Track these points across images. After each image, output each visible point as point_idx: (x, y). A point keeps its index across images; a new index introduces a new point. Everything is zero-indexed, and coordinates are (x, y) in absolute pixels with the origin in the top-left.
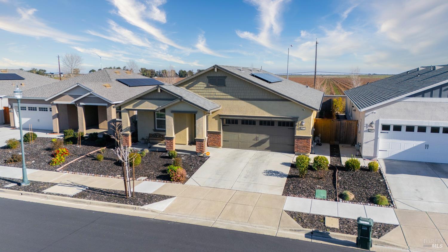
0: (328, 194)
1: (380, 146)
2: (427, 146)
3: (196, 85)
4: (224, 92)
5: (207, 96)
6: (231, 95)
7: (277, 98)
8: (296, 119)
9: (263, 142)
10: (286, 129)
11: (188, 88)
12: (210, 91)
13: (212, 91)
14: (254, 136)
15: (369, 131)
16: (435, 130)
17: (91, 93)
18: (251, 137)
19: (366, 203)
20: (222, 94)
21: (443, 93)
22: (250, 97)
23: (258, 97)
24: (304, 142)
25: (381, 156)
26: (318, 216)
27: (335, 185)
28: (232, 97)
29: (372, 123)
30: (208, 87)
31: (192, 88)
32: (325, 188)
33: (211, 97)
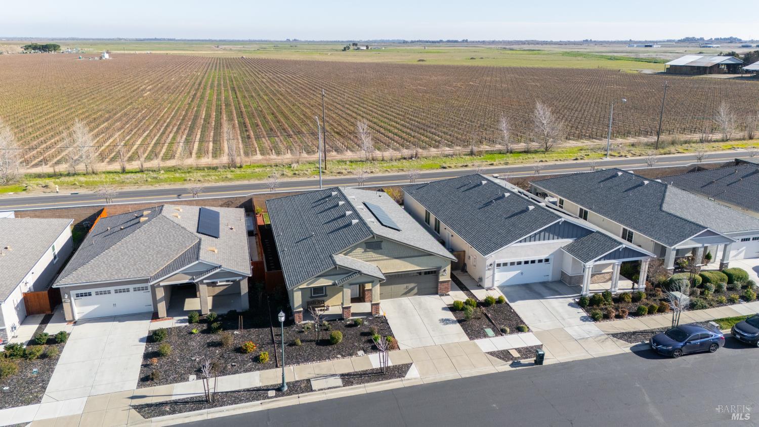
0: (494, 331)
1: (496, 278)
2: (522, 273)
3: (354, 251)
4: (380, 254)
5: (365, 260)
6: (386, 256)
7: (423, 254)
8: (439, 268)
9: (412, 289)
10: (430, 276)
11: (345, 254)
12: (367, 255)
13: (370, 254)
14: (405, 285)
15: (489, 269)
16: (526, 262)
17: (222, 269)
18: (402, 287)
19: (517, 332)
20: (378, 256)
21: (532, 239)
22: (403, 256)
23: (408, 255)
24: (445, 285)
25: (496, 284)
26: (504, 351)
27: (492, 323)
28: (388, 258)
29: (491, 265)
30: (365, 251)
31: (350, 254)
32: (488, 326)
33: (369, 259)
